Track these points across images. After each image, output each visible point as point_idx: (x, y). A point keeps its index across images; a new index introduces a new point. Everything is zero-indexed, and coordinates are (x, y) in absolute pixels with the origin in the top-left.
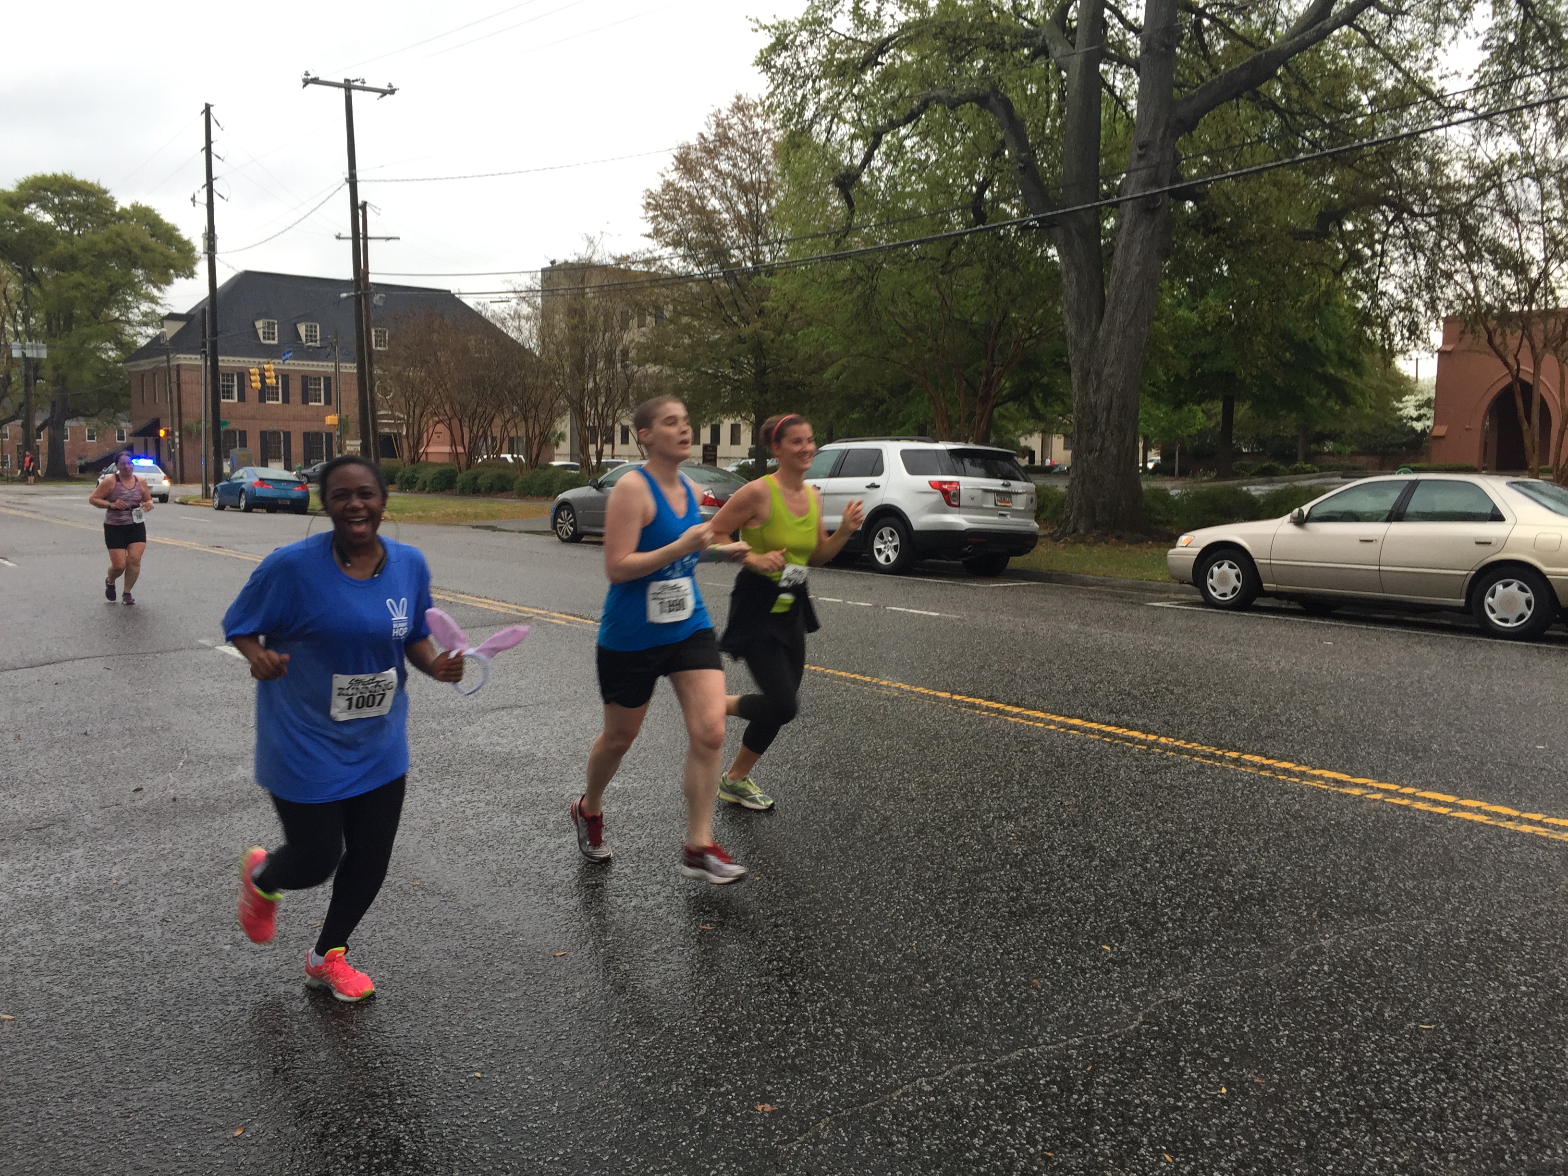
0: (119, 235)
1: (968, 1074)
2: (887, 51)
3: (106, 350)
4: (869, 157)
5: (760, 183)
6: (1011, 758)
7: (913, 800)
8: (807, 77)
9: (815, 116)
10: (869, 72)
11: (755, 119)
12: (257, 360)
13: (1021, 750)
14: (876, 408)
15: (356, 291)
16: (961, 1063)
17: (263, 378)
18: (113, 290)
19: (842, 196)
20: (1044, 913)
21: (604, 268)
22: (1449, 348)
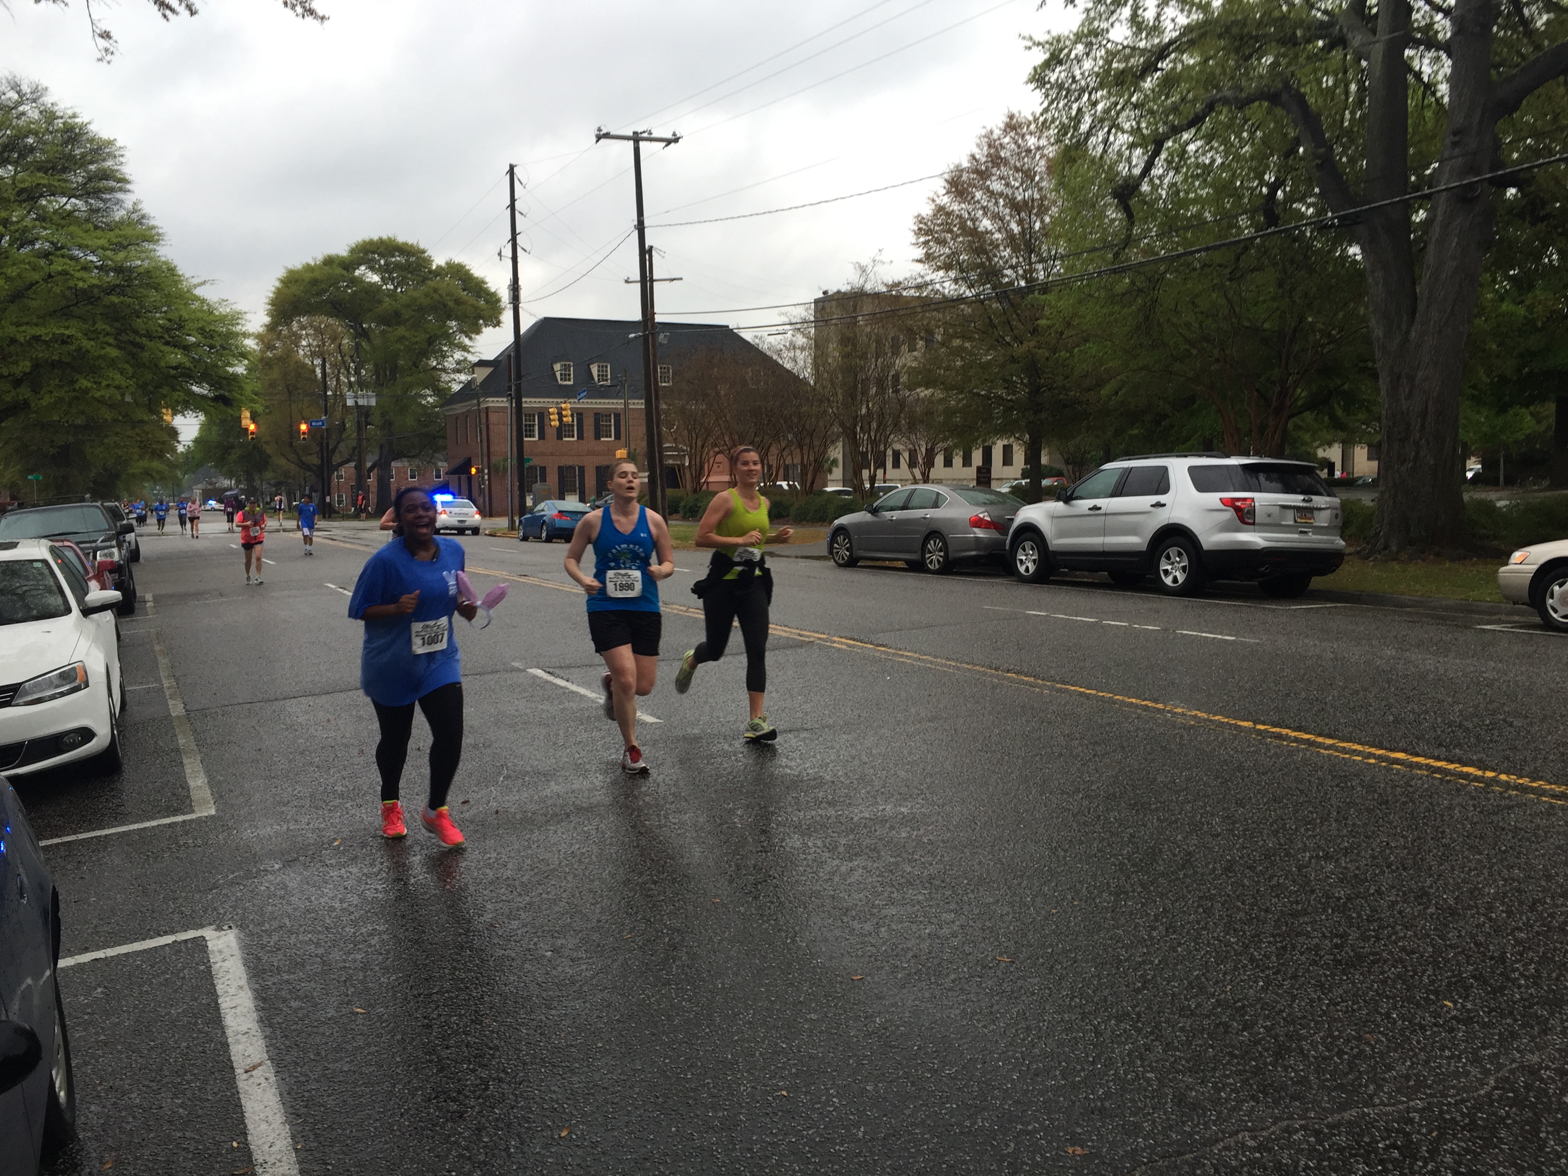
0: (435, 290)
1: (1296, 1131)
2: (1169, 55)
3: (425, 397)
4: (1149, 165)
5: (1033, 200)
6: (1326, 794)
7: (1218, 835)
8: (1082, 90)
9: (1091, 128)
10: (1149, 79)
11: (1028, 137)
12: (555, 400)
13: (1338, 785)
14: (1158, 424)
15: (644, 331)
16: (1288, 1119)
17: (561, 416)
18: (431, 341)
19: (1120, 207)
20: (1374, 962)
21: (877, 295)
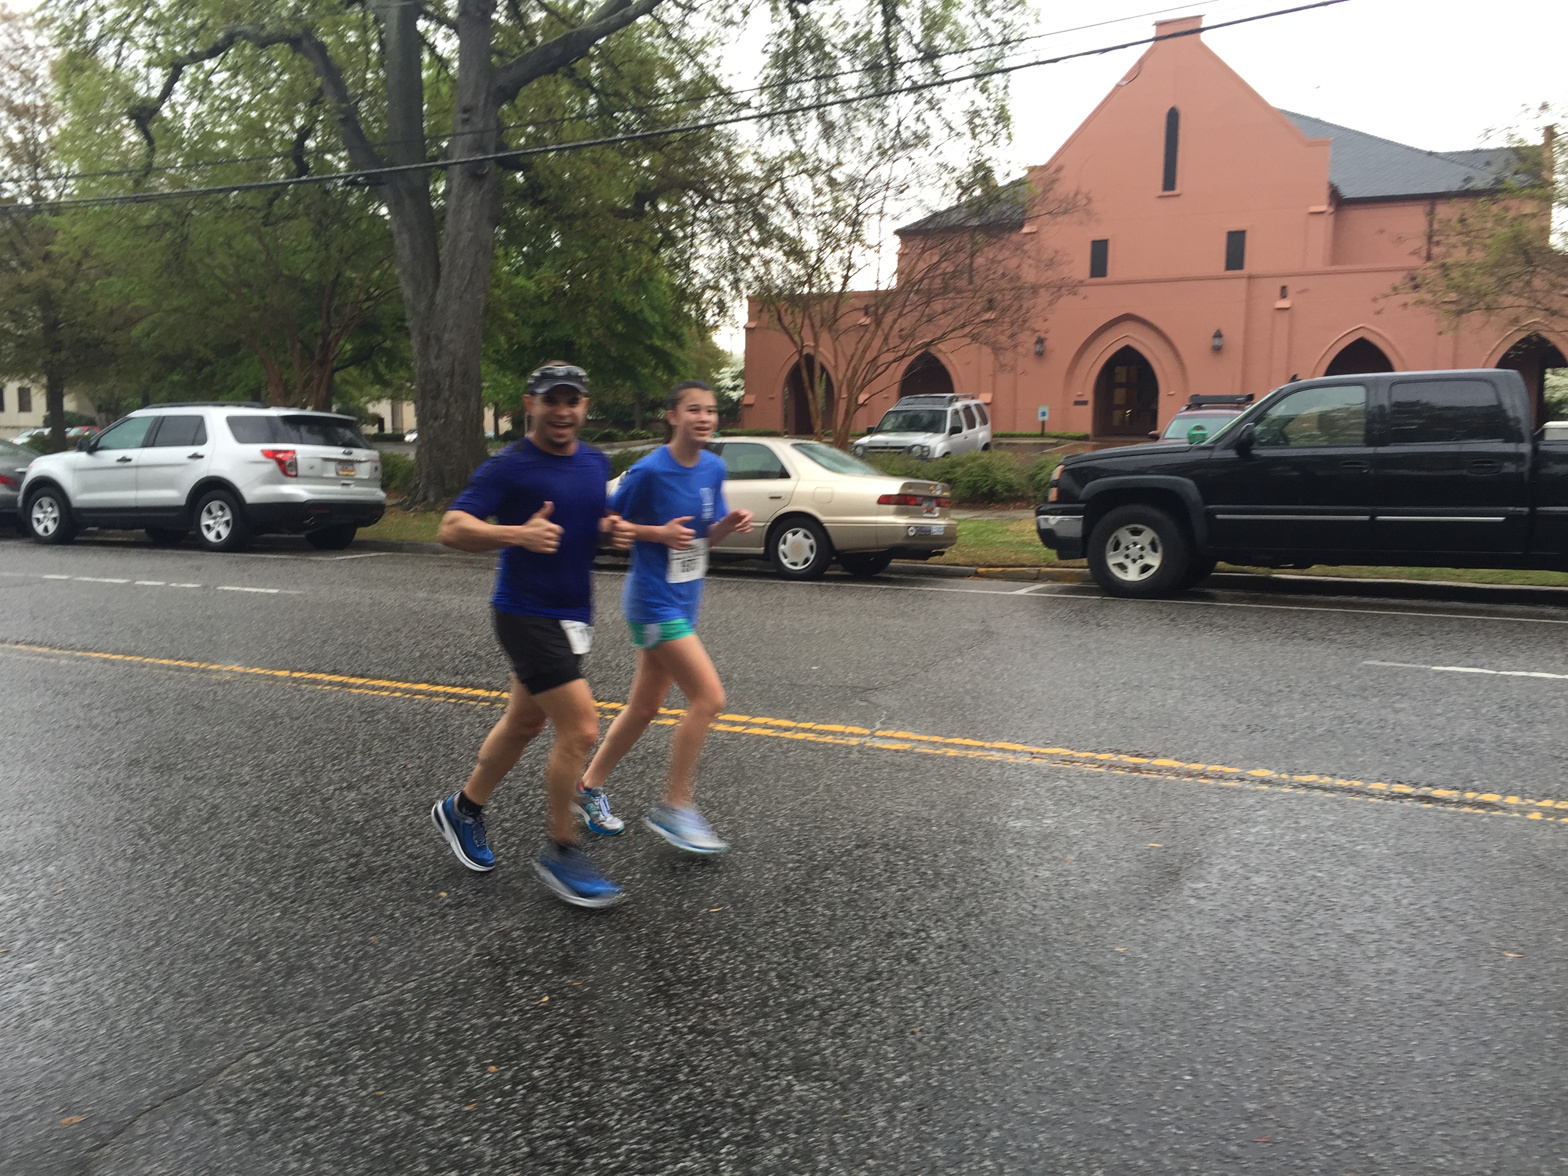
1: (300, 1038)
4: (167, 91)
5: (36, 107)
6: (354, 729)
7: (246, 783)
9: (100, 37)
11: (24, 32)
13: (365, 720)
14: (200, 370)
16: (293, 1030)
19: (140, 130)
22: (753, 325)
